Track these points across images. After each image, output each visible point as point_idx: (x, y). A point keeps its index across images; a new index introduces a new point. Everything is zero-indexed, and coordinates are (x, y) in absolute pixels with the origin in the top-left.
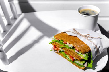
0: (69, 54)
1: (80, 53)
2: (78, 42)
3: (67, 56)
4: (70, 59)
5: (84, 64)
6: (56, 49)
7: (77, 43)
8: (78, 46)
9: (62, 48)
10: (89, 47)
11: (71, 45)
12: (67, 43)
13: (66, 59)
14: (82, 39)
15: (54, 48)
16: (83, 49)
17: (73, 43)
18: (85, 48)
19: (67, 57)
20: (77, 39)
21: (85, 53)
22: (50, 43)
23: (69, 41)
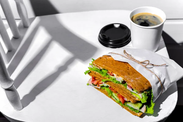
0: (116, 92)
1: (135, 92)
2: (131, 73)
3: (114, 94)
4: (118, 99)
5: (141, 108)
6: (95, 83)
7: (129, 74)
9: (106, 82)
10: (148, 81)
11: (120, 79)
12: (114, 74)
13: (113, 99)
14: (138, 68)
15: (93, 81)
16: (141, 85)
17: (124, 75)
19: (114, 97)
20: (130, 67)
21: (141, 92)
22: (85, 73)
23: (117, 71)
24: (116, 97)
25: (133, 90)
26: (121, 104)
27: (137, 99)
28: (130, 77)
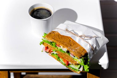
0: (62, 58)
1: (76, 58)
2: (72, 45)
4: (64, 62)
5: (79, 68)
6: (48, 51)
8: (73, 50)
9: (56, 51)
10: (84, 50)
11: (65, 49)
12: (61, 46)
15: (46, 49)
17: (67, 46)
18: (80, 52)
19: (61, 61)
20: (71, 40)
21: (81, 58)
22: (40, 44)
23: (62, 44)
25: (74, 57)
26: (66, 66)
27: (78, 63)
28: (72, 47)
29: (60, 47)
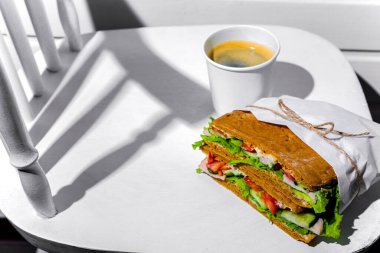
0: (259, 189)
1: (300, 188)
2: (293, 148)
3: (254, 193)
4: (262, 203)
5: (312, 224)
6: (215, 167)
7: (289, 150)
8: (295, 164)
9: (237, 166)
10: (329, 167)
11: (270, 159)
12: (256, 149)
13: (251, 203)
14: (308, 138)
15: (210, 163)
16: (311, 173)
17: (277, 151)
18: (317, 172)
19: (253, 198)
20: (291, 136)
21: (315, 189)
22: (194, 146)
23: (262, 142)
24: (258, 199)
25: (296, 184)
26: (268, 215)
27: (304, 204)
28: (291, 156)
29: (254, 152)
